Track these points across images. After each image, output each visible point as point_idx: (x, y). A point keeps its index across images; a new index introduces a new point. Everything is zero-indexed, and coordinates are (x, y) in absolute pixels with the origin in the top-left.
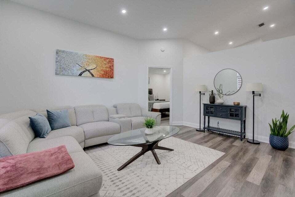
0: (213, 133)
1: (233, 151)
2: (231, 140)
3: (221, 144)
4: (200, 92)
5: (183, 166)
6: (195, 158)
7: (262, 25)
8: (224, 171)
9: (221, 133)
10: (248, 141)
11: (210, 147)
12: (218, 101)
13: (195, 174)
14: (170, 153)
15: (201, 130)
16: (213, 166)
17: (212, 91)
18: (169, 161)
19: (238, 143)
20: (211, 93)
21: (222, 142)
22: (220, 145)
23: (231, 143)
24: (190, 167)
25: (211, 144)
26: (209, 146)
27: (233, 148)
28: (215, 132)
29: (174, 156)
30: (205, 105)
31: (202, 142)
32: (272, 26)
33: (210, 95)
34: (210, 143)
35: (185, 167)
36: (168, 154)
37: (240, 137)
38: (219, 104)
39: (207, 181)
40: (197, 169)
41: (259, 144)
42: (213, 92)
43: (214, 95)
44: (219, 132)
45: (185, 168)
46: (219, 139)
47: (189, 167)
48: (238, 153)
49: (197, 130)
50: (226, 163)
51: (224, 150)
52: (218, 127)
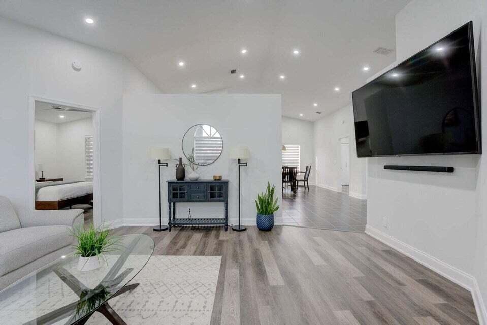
0: (183, 229)
1: (228, 249)
2: (214, 232)
3: (206, 243)
4: (159, 161)
5: (180, 310)
6: (190, 284)
7: (233, 72)
8: (240, 285)
9: (194, 226)
10: (233, 229)
11: (195, 254)
12: (190, 175)
13: (209, 314)
14: (135, 294)
15: (162, 228)
16: (221, 284)
17: (181, 159)
18: (145, 314)
19: (224, 235)
20: (178, 163)
21: (205, 240)
22: (206, 245)
23: (218, 238)
24: (192, 304)
25: (193, 249)
26: (192, 252)
27: (225, 245)
28: (185, 226)
29: (148, 298)
30: (170, 183)
31: (177, 250)
32: (242, 76)
33: (178, 166)
34: (191, 247)
35: (184, 310)
36: (132, 298)
37: (224, 225)
38: (191, 180)
39: (233, 315)
40: (206, 302)
41: (245, 229)
42: (182, 161)
43: (183, 166)
44: (191, 226)
45: (185, 312)
46: (198, 236)
47: (189, 306)
48: (235, 251)
49: (155, 230)
50: (233, 272)
51: (217, 252)
52: (190, 218)
